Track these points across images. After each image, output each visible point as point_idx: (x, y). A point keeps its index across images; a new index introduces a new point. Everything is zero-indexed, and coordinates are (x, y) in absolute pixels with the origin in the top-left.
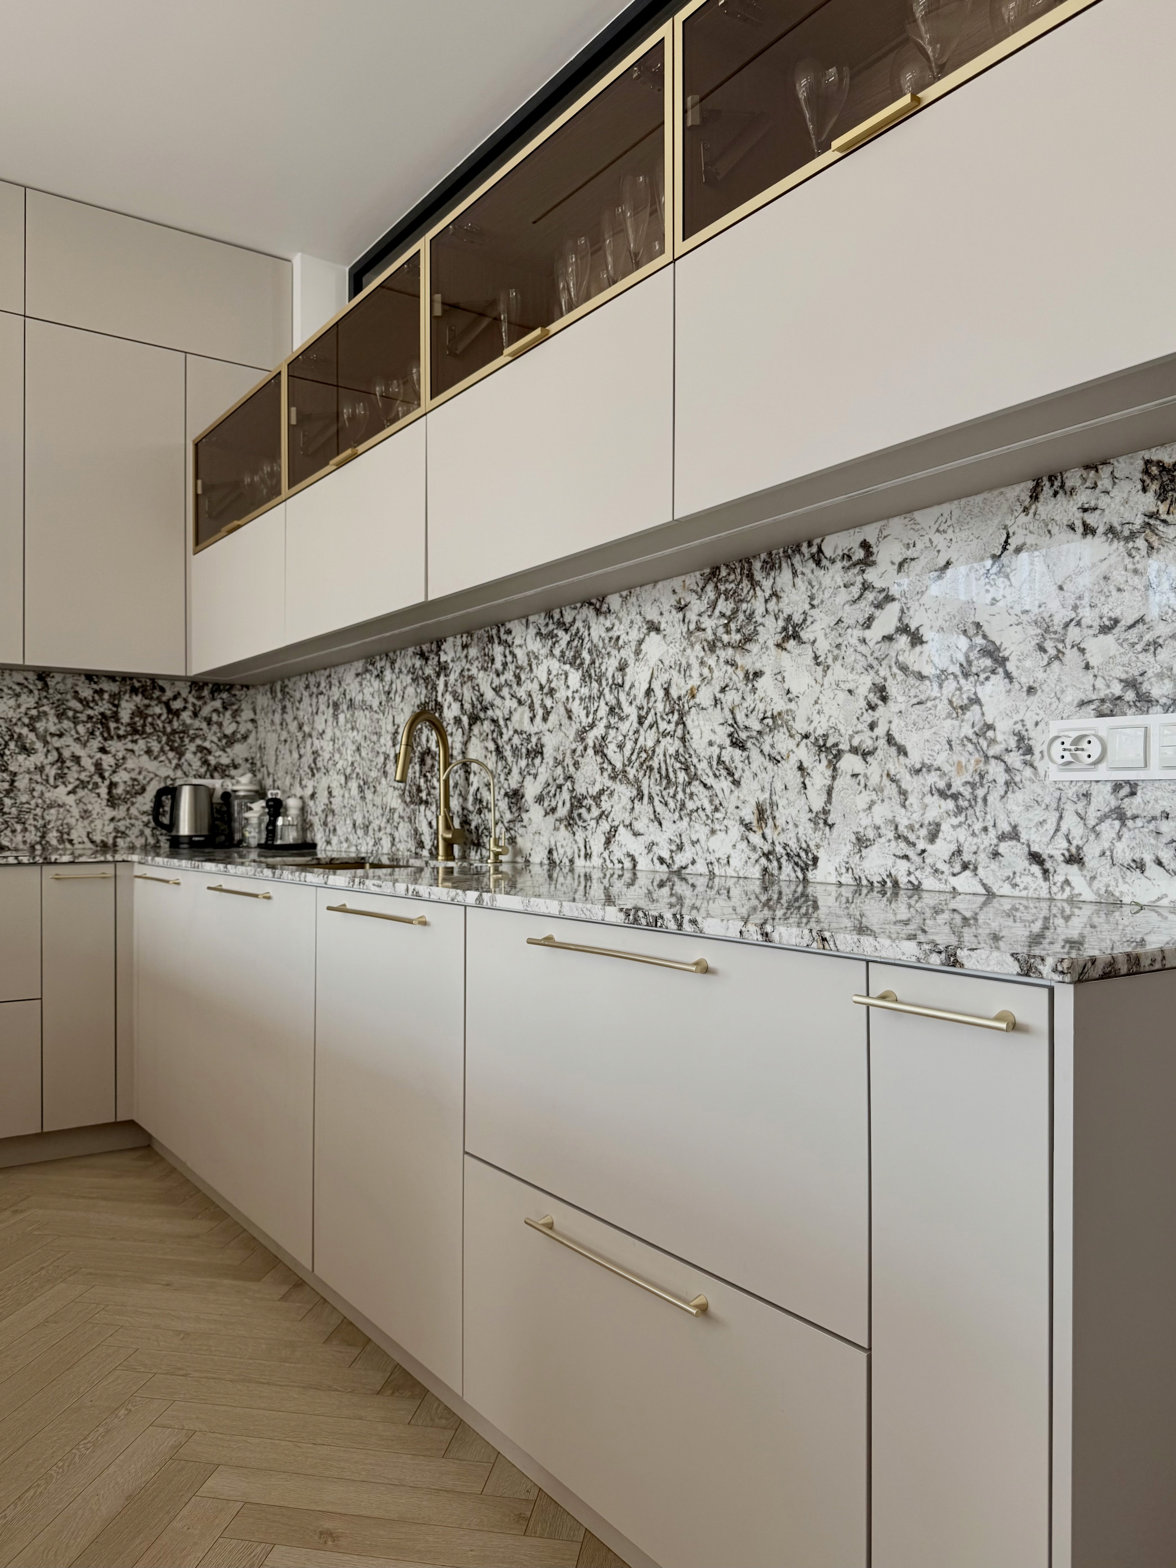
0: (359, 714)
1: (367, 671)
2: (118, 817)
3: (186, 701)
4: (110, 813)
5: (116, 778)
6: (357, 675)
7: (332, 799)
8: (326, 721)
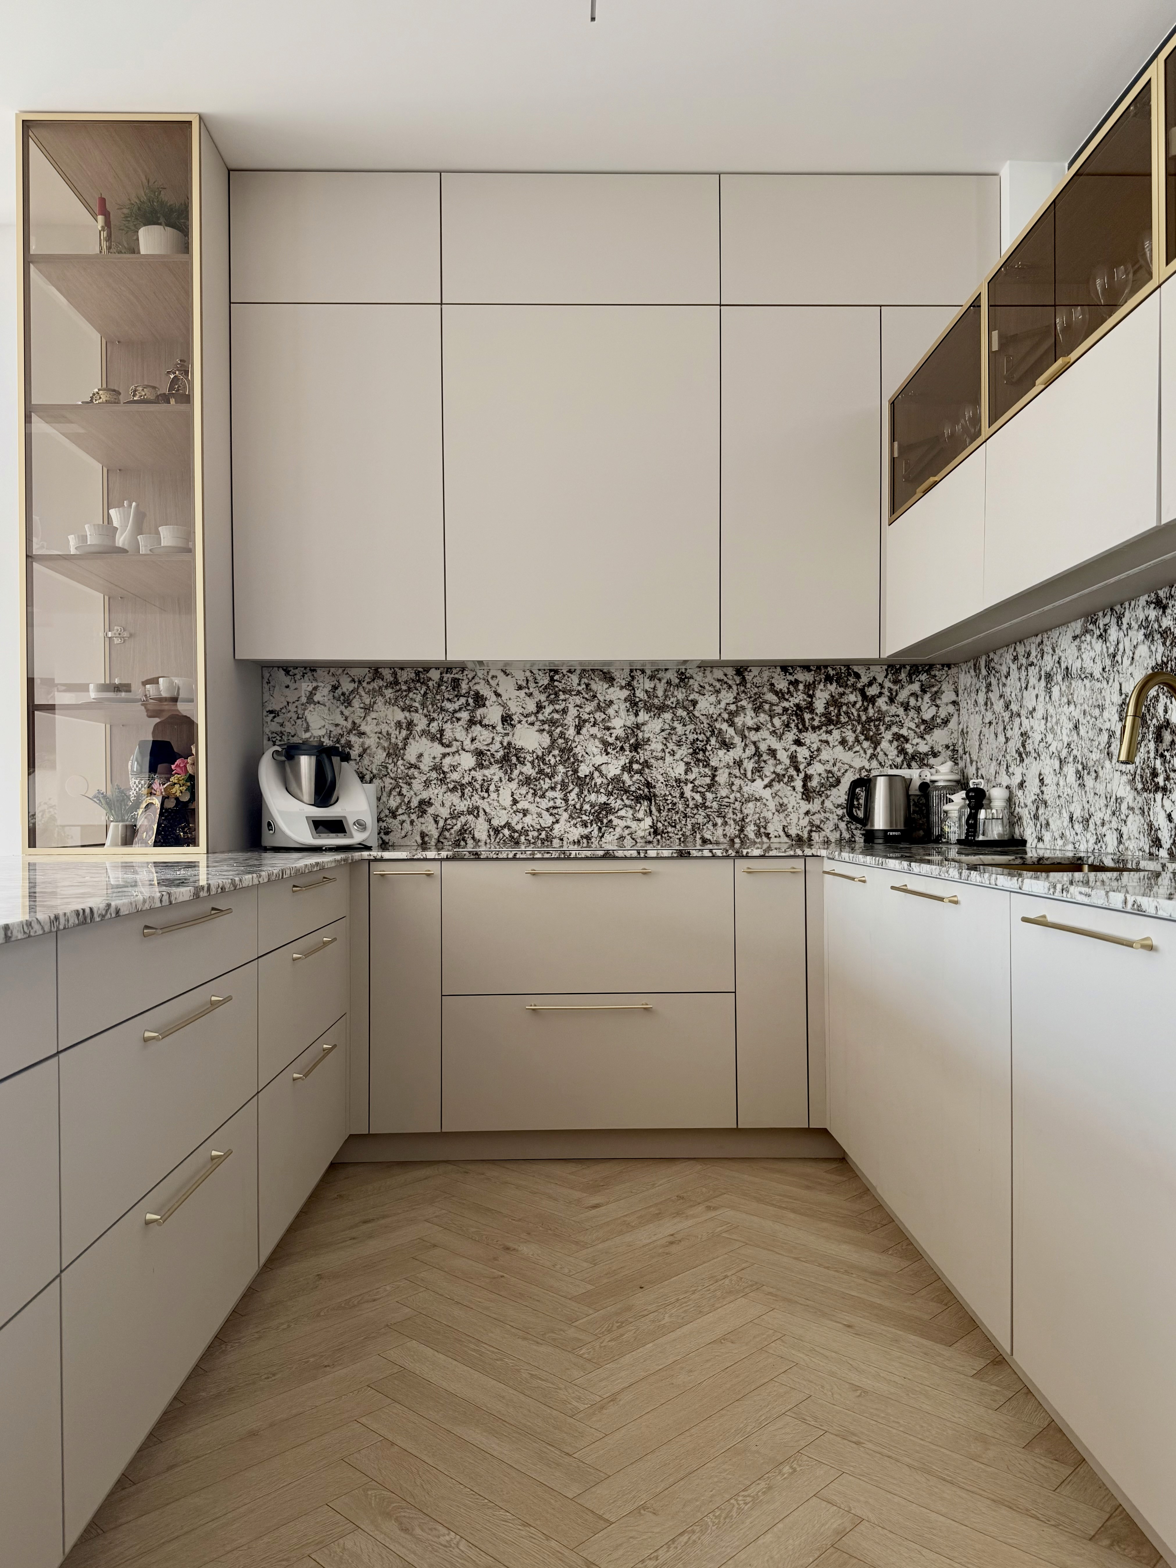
0: (1077, 684)
1: (1087, 631)
2: (813, 811)
3: (881, 686)
4: (805, 806)
5: (810, 771)
6: (1075, 638)
7: (1044, 788)
8: (1037, 696)
